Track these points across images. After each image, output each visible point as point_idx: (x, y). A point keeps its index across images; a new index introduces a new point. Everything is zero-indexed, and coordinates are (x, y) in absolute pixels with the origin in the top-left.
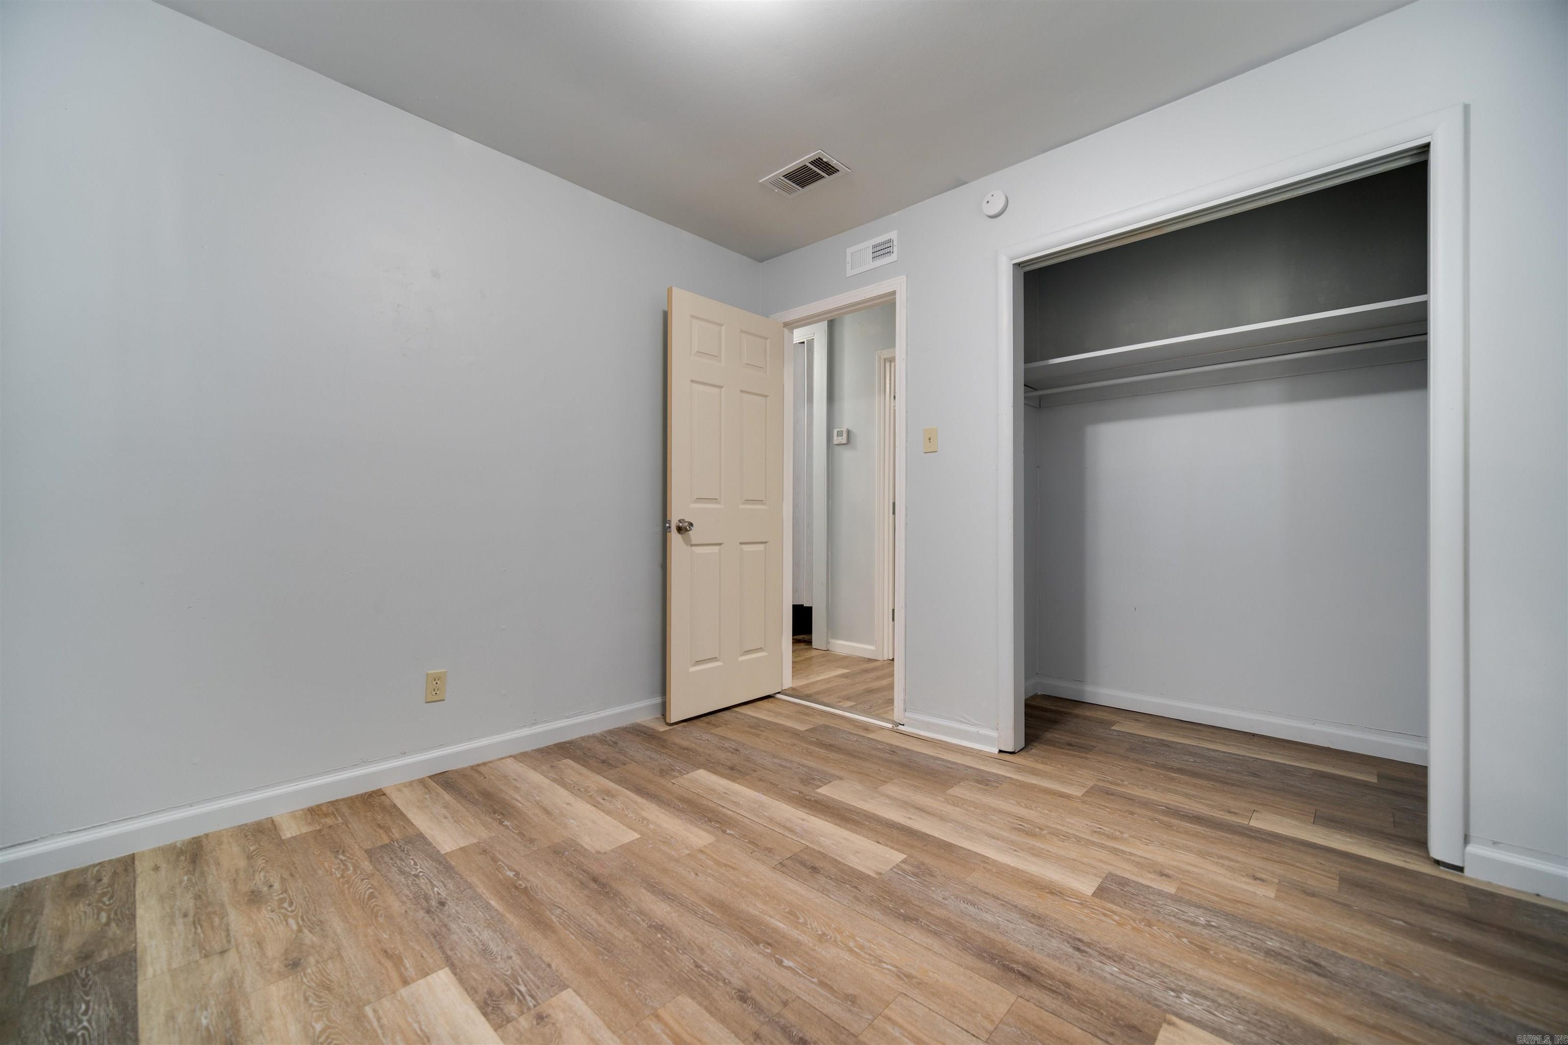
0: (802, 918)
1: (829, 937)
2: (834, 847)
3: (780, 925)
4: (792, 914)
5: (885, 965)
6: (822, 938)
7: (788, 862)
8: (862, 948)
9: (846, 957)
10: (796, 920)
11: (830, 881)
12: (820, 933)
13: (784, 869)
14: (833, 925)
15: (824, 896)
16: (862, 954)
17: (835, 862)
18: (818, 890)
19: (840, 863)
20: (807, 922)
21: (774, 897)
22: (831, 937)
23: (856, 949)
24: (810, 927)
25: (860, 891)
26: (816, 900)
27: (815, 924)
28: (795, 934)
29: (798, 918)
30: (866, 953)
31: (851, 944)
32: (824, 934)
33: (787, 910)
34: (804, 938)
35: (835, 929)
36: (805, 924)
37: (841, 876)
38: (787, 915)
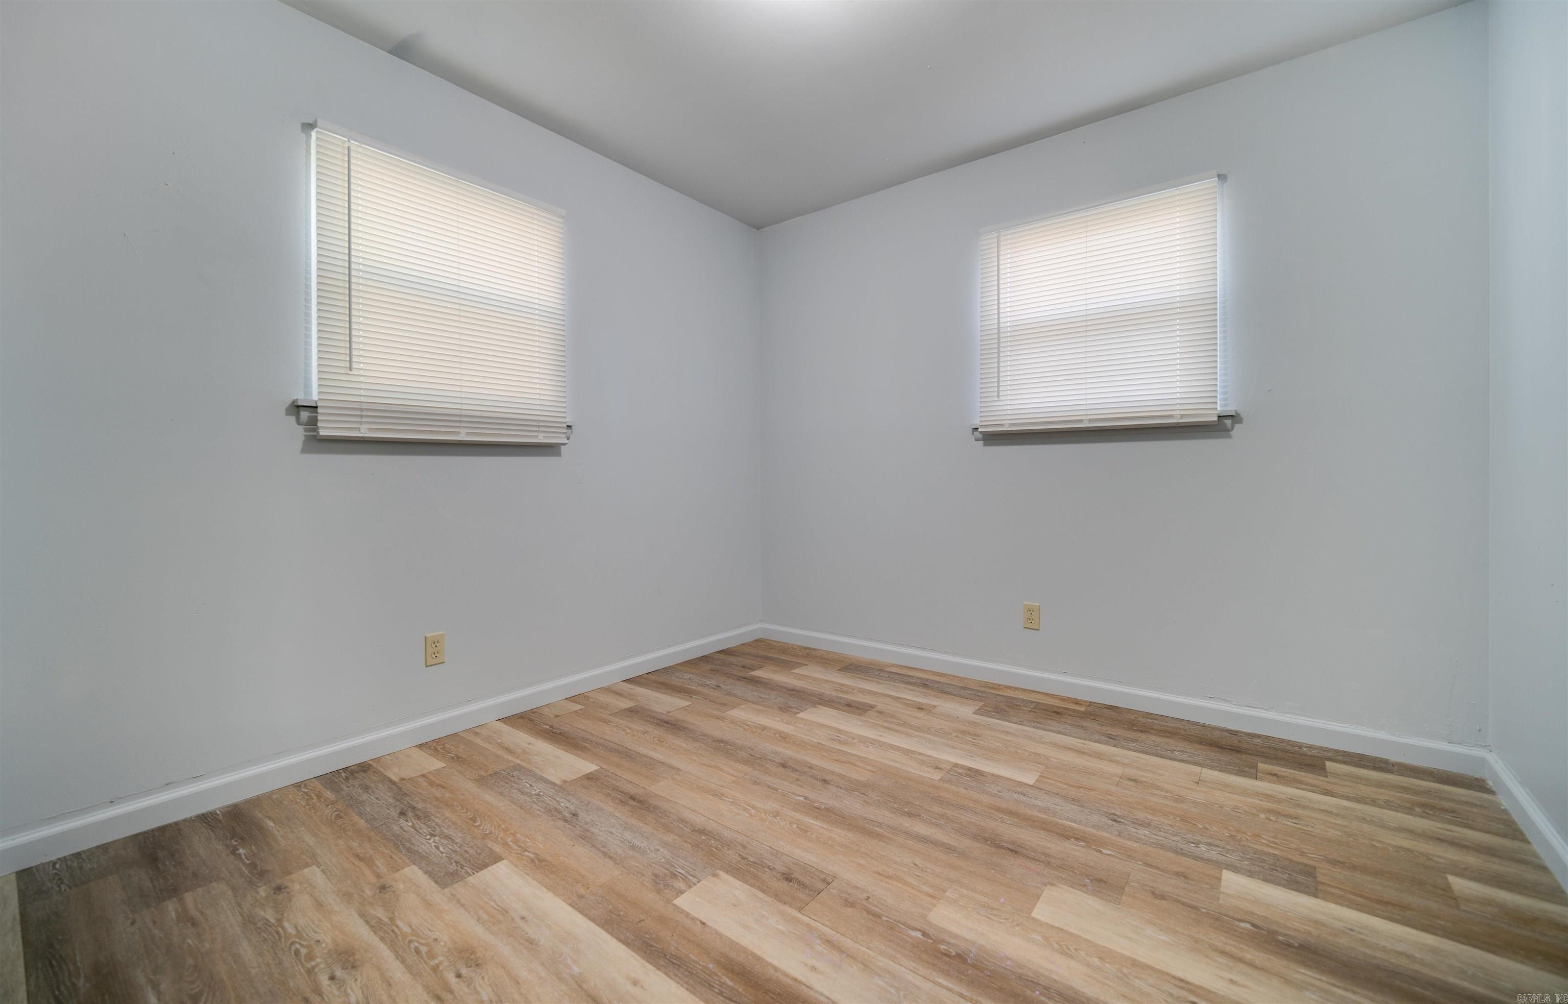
0: (795, 828)
1: (771, 815)
2: (765, 913)
3: (812, 822)
4: (804, 831)
5: (730, 800)
6: (776, 814)
7: (820, 885)
8: (745, 810)
9: (758, 803)
10: (799, 826)
11: (770, 864)
12: (778, 818)
13: (823, 876)
14: (767, 823)
15: (776, 848)
16: (745, 806)
17: (764, 888)
18: (782, 853)
19: (759, 889)
20: (790, 825)
21: (824, 844)
22: (769, 815)
23: (749, 808)
24: (787, 821)
25: (740, 855)
26: (782, 843)
27: (783, 823)
28: (798, 816)
29: (798, 827)
30: (743, 807)
31: (753, 811)
32: (775, 817)
33: (809, 833)
34: (792, 814)
35: (765, 821)
36: (791, 823)
37: (758, 870)
38: (809, 830)
